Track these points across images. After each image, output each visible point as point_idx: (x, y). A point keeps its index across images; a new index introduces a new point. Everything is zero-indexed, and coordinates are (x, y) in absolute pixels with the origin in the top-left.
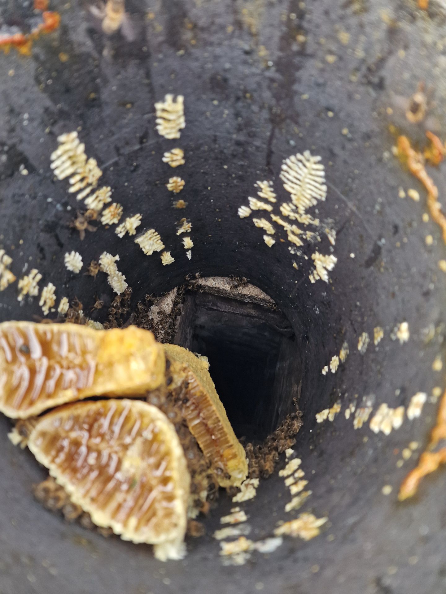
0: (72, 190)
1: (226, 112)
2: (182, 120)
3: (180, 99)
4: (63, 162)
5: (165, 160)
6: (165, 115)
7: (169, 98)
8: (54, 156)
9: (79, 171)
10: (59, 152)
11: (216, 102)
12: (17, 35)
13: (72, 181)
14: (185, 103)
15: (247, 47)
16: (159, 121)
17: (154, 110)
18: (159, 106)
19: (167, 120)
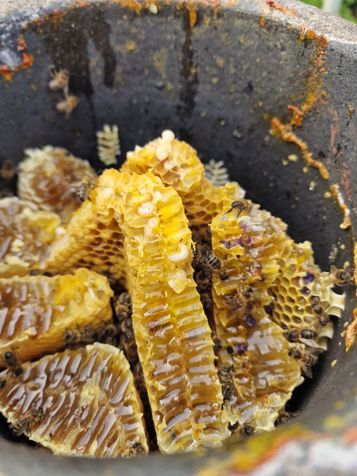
2: (118, 147)
3: (116, 129)
6: (106, 143)
7: (107, 128)
11: (141, 132)
14: (119, 133)
15: (160, 85)
16: (101, 148)
17: (95, 138)
18: (100, 135)
19: (106, 147)
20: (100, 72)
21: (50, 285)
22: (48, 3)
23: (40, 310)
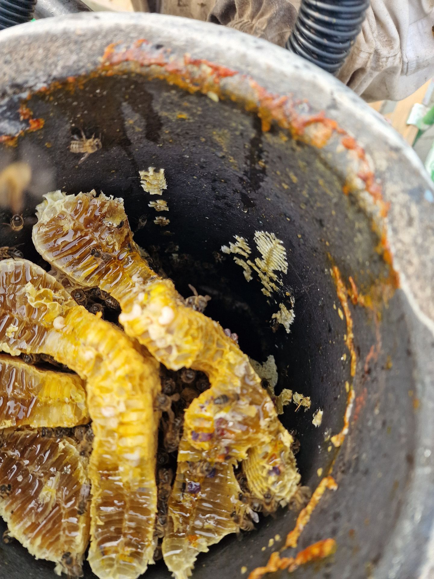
5: (150, 205)
11: (195, 178)
16: (142, 182)
22: (59, 68)
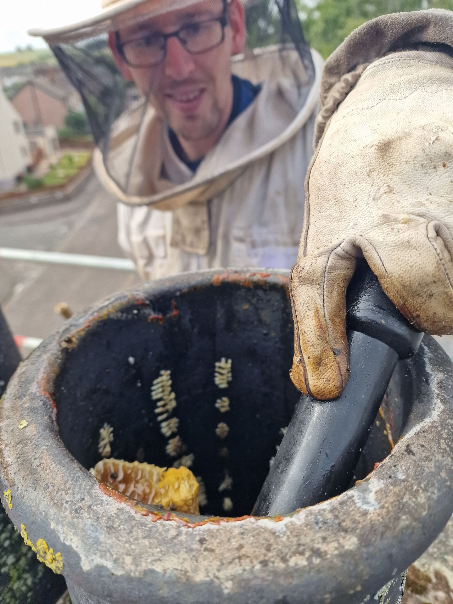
0: (158, 411)
1: (256, 371)
2: (230, 375)
3: (230, 361)
4: (158, 388)
5: (217, 405)
6: (221, 371)
7: (223, 360)
8: (155, 382)
9: (165, 398)
10: (159, 380)
11: (250, 365)
12: (160, 316)
13: (160, 404)
14: (232, 364)
15: (265, 332)
16: (216, 374)
17: (214, 367)
18: (217, 364)
19: (221, 374)
20: (222, 321)
21: (158, 474)
23: (147, 491)
